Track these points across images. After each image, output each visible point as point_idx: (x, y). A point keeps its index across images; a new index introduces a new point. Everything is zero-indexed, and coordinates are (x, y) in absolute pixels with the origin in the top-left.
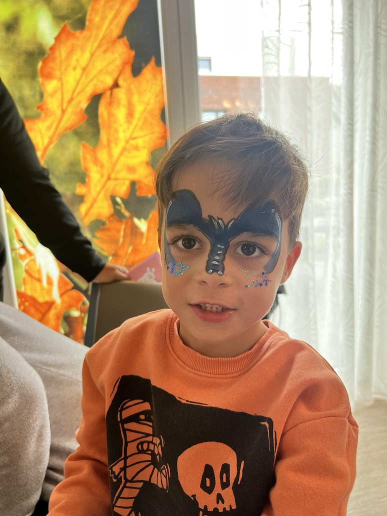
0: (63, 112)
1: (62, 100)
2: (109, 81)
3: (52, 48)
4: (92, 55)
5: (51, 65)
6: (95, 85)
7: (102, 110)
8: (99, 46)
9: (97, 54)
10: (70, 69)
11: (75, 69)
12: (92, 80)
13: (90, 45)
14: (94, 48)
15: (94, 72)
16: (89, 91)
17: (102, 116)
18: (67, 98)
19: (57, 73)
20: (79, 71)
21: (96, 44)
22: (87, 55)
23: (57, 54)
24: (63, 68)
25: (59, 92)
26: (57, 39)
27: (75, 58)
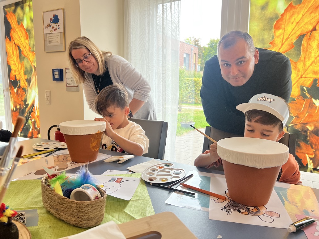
0: (282, 44)
1: (283, 38)
2: (311, 27)
3: (282, 15)
4: (303, 16)
5: (280, 23)
6: (302, 30)
7: (304, 42)
8: (308, 11)
9: (306, 14)
10: (290, 24)
11: (292, 23)
12: (301, 27)
13: (303, 11)
14: (305, 12)
15: (303, 24)
16: (298, 33)
17: (303, 45)
18: (285, 38)
19: (283, 26)
20: (295, 24)
21: (306, 10)
22: (300, 16)
23: (285, 17)
24: (286, 23)
25: (282, 35)
26: (286, 10)
27: (293, 18)
